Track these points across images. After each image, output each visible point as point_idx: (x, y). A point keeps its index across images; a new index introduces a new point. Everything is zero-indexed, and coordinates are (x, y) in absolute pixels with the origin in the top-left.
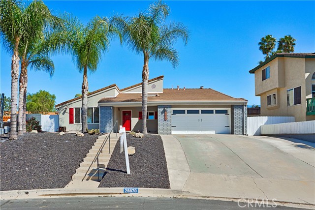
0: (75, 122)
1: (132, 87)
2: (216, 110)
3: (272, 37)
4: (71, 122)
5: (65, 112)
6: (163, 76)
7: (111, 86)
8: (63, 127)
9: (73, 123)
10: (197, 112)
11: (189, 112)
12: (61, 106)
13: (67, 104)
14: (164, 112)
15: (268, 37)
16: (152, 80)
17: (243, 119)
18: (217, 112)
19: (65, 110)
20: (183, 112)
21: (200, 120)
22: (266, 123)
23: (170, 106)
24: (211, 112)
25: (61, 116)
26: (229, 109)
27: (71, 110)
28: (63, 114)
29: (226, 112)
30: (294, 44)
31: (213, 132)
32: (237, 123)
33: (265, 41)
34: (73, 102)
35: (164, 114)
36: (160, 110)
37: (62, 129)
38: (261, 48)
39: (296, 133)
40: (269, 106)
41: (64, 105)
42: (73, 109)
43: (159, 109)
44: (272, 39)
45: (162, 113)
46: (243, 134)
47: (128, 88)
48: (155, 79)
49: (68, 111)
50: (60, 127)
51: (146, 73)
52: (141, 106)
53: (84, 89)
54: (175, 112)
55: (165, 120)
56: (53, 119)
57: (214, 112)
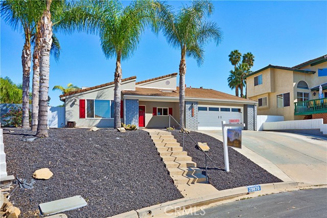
0: (87, 117)
1: (146, 82)
3: (239, 52)
4: (82, 116)
5: (73, 104)
7: (131, 78)
8: (72, 122)
9: (84, 117)
10: (217, 109)
11: (211, 109)
12: (68, 97)
13: (76, 94)
14: (192, 108)
15: (236, 51)
16: (167, 76)
17: (254, 117)
19: (74, 102)
20: (206, 109)
21: (220, 117)
22: (266, 121)
23: (197, 103)
25: (68, 108)
26: (242, 108)
27: (82, 102)
28: (71, 106)
29: (239, 110)
30: (254, 60)
32: (250, 120)
33: (234, 54)
34: (85, 92)
35: (191, 111)
36: (188, 106)
37: (71, 124)
38: (230, 60)
39: (300, 128)
40: (261, 107)
41: (72, 96)
42: (84, 100)
44: (239, 54)
45: (189, 109)
46: (254, 130)
47: (142, 82)
48: (169, 75)
49: (78, 102)
50: (69, 122)
51: (184, 67)
52: (178, 101)
53: (119, 77)
54: (200, 109)
55: (192, 116)
56: (56, 112)
57: (231, 110)
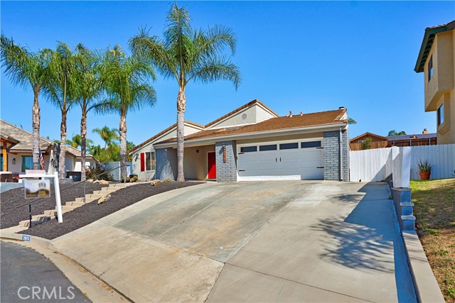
0: (146, 170)
1: (217, 121)
2: (302, 143)
4: (142, 169)
5: (137, 158)
6: (255, 101)
10: (274, 147)
11: (262, 148)
12: (133, 152)
13: (139, 149)
14: (223, 150)
16: (242, 108)
17: (339, 153)
18: (304, 145)
19: (137, 156)
20: (254, 149)
21: (278, 160)
23: (235, 142)
24: (295, 146)
25: (134, 163)
27: (142, 155)
28: (136, 161)
29: (318, 144)
31: (298, 178)
34: (144, 146)
35: (222, 154)
36: (218, 149)
41: (136, 150)
42: (144, 154)
43: (216, 148)
45: (220, 153)
46: (340, 180)
47: (213, 123)
48: (246, 106)
49: (139, 157)
54: (243, 150)
55: (224, 162)
57: (300, 145)
